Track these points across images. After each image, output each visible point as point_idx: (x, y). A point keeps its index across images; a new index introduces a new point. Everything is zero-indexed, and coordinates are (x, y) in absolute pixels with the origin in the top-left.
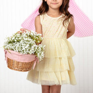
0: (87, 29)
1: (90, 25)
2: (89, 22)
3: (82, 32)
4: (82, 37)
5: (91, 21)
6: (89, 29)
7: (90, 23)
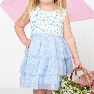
0: (79, 11)
1: (83, 7)
2: (82, 3)
3: (74, 15)
4: (74, 21)
5: (85, 2)
6: (82, 12)
7: (84, 4)
